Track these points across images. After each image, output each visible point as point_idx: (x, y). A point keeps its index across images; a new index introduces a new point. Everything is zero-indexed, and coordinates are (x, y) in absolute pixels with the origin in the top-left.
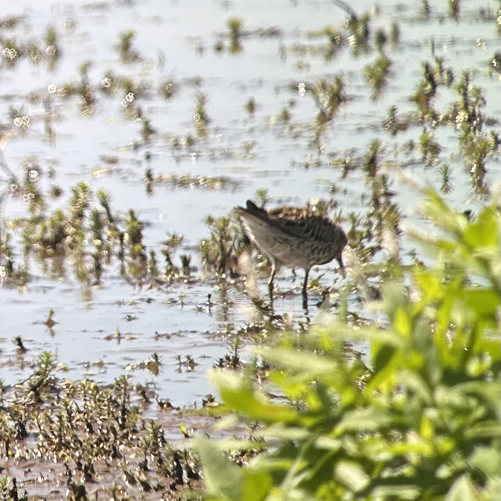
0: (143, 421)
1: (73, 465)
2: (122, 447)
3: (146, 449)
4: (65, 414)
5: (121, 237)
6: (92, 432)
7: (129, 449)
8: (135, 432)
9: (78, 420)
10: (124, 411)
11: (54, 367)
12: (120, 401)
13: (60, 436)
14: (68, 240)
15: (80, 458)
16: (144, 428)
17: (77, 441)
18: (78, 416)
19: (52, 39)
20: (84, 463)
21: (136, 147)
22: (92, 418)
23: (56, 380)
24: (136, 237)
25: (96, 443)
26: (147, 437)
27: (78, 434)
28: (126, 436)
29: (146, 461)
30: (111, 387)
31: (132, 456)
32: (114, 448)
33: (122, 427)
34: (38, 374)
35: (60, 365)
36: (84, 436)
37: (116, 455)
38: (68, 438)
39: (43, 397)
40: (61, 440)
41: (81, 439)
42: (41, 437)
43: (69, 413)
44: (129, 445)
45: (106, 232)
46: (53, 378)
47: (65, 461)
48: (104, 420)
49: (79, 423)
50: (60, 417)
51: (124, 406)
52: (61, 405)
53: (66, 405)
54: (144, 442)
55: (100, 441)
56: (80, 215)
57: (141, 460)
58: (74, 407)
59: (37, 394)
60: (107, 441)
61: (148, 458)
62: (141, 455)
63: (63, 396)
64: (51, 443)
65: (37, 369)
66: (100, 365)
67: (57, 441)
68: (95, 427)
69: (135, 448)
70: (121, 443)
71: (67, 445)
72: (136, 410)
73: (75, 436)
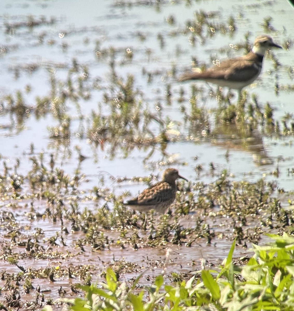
0: (271, 199)
1: (236, 218)
2: (260, 210)
3: (272, 210)
4: (233, 196)
5: (263, 115)
6: (246, 204)
7: (263, 211)
8: (266, 203)
9: (239, 199)
10: (262, 194)
11: (228, 176)
12: (260, 190)
13: (230, 206)
14: (237, 118)
15: (240, 215)
16: (271, 202)
17: (238, 207)
18: (239, 197)
19: (232, 22)
20: (242, 217)
21: (271, 72)
22: (246, 198)
23: (229, 182)
24: (270, 115)
25: (248, 209)
26: (272, 205)
27: (239, 204)
28: (262, 205)
29: (271, 216)
30: (255, 184)
31: (265, 214)
32: (256, 211)
33: (261, 201)
34: (221, 179)
35: (231, 175)
36: (242, 206)
37: (257, 214)
38: (235, 207)
39: (223, 189)
40: (231, 207)
41: (240, 207)
42: (222, 207)
43: (235, 195)
44: (264, 209)
45: (255, 113)
46: (227, 181)
47: (233, 217)
48: (252, 198)
49: (240, 200)
50: (231, 198)
51: (261, 192)
52: (231, 192)
53: (234, 192)
54: (271, 207)
55: (249, 208)
56: (243, 106)
57: (269, 215)
58: (237, 193)
59: (220, 188)
60: (252, 207)
61: (272, 214)
62: (269, 213)
63: (232, 188)
64: (226, 209)
65: (220, 177)
66: (251, 174)
67: (229, 208)
68: (247, 202)
69: (266, 210)
70: (260, 209)
71: (234, 210)
72: (267, 194)
73: (238, 206)
